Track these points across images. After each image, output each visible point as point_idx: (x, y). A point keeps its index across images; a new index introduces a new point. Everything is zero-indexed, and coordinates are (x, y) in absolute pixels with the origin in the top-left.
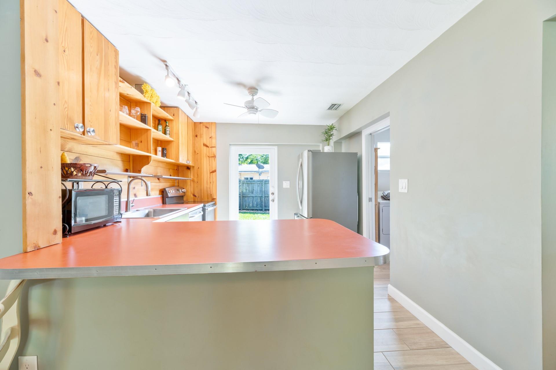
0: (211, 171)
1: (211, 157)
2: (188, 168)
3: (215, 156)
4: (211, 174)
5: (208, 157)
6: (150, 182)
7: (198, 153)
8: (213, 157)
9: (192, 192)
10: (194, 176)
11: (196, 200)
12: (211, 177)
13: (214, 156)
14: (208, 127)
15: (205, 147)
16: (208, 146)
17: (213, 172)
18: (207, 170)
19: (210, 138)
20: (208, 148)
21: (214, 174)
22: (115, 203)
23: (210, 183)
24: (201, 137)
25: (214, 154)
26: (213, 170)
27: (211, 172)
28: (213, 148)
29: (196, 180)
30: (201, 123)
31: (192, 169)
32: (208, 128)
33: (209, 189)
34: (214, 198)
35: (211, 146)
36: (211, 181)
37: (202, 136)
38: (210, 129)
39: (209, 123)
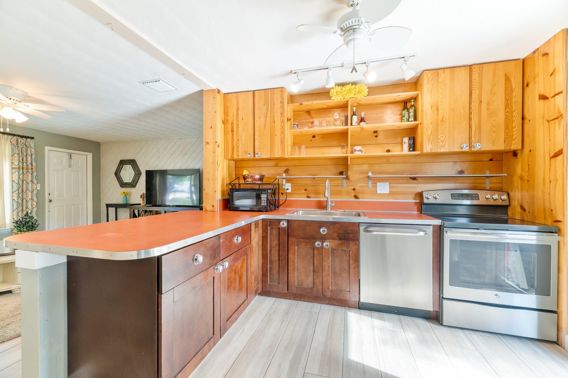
0: (552, 154)
1: (554, 119)
2: (515, 154)
3: (561, 115)
4: (553, 160)
5: (547, 123)
6: (388, 183)
7: (531, 118)
8: (556, 118)
9: (520, 201)
10: (523, 169)
11: (526, 219)
12: (552, 170)
13: (559, 115)
14: (547, 52)
15: (542, 101)
16: (547, 95)
17: (556, 155)
18: (544, 155)
19: (551, 75)
20: (546, 101)
21: (560, 158)
22: (262, 198)
23: (550, 182)
24: (535, 83)
25: (559, 112)
26: (557, 150)
27: (551, 156)
28: (556, 97)
29: (525, 175)
30: (534, 52)
31: (519, 155)
32: (547, 54)
33: (547, 196)
34: (559, 218)
35: (553, 95)
36: (552, 179)
37: (537, 79)
38: (551, 55)
39: (549, 40)
